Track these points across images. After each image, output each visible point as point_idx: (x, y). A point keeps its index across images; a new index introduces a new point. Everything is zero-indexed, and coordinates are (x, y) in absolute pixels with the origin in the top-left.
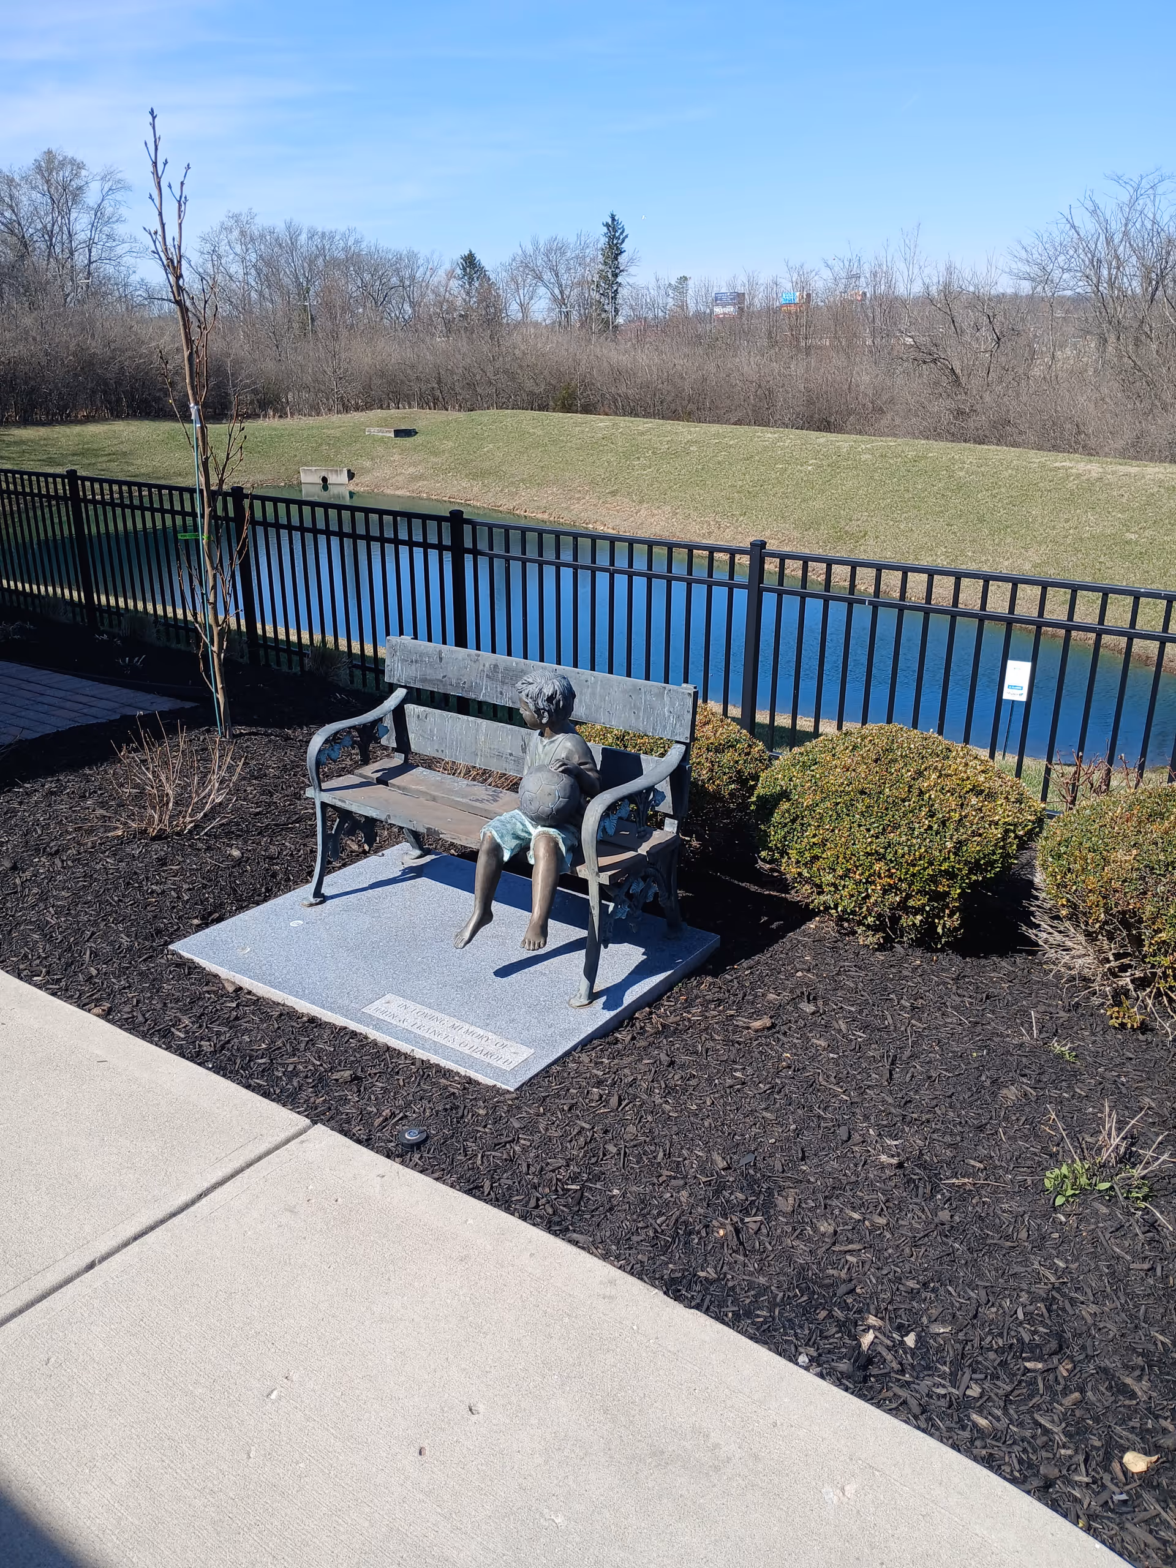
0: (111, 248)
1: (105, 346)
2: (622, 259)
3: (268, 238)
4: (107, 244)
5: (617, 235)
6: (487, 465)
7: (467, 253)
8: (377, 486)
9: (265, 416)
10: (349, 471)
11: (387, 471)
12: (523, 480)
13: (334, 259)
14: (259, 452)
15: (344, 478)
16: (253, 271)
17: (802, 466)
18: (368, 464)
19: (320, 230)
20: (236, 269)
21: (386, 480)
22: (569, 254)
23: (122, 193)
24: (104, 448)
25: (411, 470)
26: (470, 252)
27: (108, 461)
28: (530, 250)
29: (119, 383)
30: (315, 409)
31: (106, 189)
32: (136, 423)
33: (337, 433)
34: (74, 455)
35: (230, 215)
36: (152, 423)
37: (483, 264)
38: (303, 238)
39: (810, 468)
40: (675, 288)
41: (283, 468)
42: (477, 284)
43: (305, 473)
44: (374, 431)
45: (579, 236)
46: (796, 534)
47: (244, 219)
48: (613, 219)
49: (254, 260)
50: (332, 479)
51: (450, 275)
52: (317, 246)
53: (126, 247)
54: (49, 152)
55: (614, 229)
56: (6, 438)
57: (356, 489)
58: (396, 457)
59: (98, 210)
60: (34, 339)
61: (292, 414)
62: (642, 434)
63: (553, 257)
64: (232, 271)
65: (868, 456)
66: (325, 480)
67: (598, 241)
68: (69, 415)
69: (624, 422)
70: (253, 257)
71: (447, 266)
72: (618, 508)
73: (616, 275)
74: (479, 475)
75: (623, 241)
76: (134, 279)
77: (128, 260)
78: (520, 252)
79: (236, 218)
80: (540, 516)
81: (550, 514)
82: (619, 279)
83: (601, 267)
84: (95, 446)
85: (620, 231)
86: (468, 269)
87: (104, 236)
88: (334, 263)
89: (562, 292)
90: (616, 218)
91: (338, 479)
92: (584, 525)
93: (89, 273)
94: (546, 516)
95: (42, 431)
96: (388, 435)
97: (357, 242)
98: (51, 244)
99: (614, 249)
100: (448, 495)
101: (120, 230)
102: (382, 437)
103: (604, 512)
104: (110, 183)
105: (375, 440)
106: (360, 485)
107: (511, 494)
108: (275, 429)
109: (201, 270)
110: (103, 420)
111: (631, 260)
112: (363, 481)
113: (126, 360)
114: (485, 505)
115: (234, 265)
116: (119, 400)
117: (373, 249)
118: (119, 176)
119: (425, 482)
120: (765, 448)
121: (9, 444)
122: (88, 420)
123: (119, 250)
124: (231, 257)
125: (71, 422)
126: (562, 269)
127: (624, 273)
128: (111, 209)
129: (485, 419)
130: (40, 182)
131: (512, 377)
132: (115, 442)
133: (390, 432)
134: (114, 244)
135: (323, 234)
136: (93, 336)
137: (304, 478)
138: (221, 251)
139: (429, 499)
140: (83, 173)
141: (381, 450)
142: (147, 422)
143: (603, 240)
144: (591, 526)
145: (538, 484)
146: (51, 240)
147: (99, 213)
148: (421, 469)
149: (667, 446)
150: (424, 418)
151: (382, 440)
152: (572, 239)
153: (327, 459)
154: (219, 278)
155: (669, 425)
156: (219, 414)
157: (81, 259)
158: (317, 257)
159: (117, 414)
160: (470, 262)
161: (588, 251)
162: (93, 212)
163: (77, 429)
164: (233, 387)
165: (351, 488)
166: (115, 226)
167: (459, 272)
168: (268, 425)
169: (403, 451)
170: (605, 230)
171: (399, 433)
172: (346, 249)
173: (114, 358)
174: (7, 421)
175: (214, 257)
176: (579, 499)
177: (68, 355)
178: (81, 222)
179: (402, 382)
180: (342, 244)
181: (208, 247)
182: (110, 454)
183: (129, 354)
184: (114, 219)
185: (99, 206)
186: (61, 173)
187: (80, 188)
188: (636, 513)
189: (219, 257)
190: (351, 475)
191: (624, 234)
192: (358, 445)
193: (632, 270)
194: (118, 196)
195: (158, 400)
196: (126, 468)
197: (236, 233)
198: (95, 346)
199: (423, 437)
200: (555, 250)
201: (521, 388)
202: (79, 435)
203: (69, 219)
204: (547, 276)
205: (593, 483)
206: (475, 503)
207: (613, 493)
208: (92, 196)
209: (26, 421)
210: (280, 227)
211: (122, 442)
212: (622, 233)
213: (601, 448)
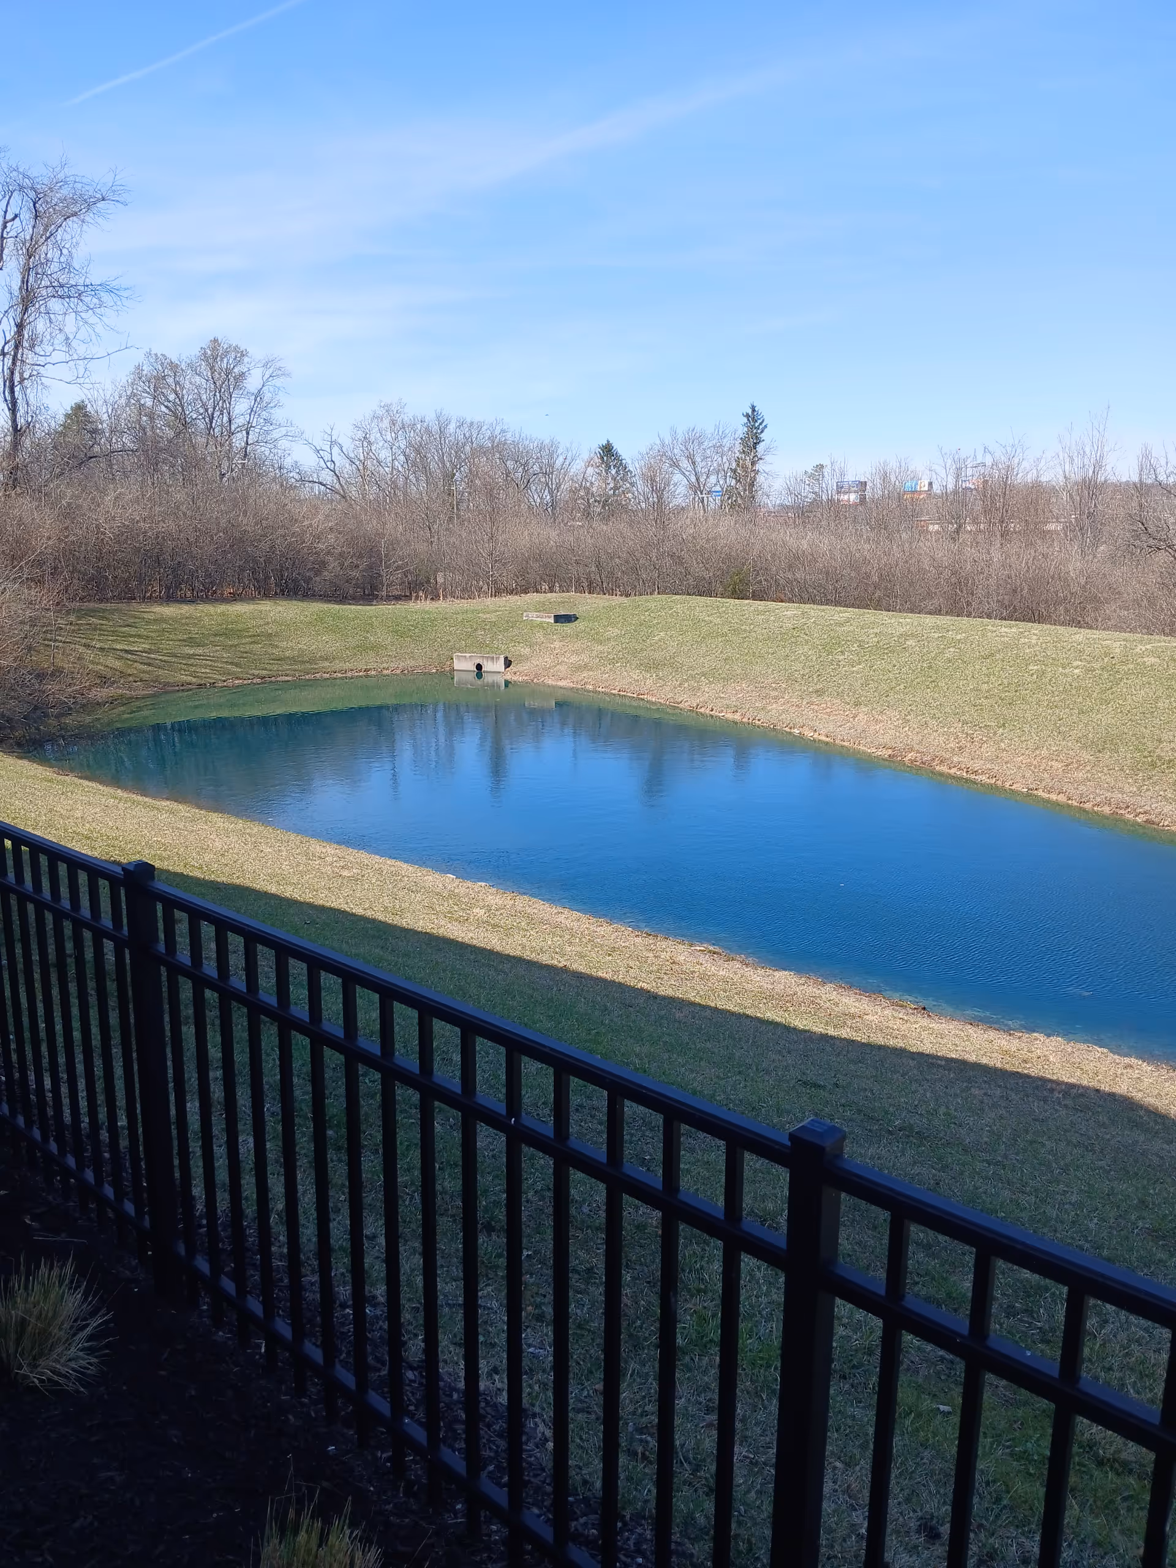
0: (267, 432)
1: (256, 524)
2: (761, 448)
3: (419, 426)
4: (264, 428)
5: (757, 424)
6: (658, 655)
7: (605, 443)
8: (537, 676)
9: (417, 598)
10: (506, 658)
11: (548, 660)
12: (704, 674)
13: (481, 447)
14: (411, 636)
15: (500, 666)
16: (402, 458)
17: (1064, 668)
18: (527, 651)
19: (469, 420)
20: (385, 454)
21: (545, 669)
22: (706, 443)
23: (282, 379)
24: (247, 630)
25: (574, 659)
26: (608, 441)
27: (252, 643)
28: (668, 440)
29: (268, 561)
30: (467, 593)
31: (267, 376)
32: (285, 603)
33: (493, 617)
34: (216, 635)
35: (382, 404)
36: (300, 604)
37: (620, 452)
38: (452, 427)
39: (1076, 671)
40: (811, 476)
41: (435, 655)
42: (613, 472)
43: (459, 660)
44: (533, 616)
45: (717, 427)
46: (1086, 756)
47: (394, 408)
48: (754, 411)
49: (403, 447)
50: (487, 666)
51: (589, 464)
52: (464, 435)
53: (283, 431)
54: (215, 340)
55: (753, 418)
56: (146, 616)
57: (515, 678)
58: (557, 644)
59: (258, 396)
60: (185, 514)
61: (445, 597)
62: (841, 625)
63: (691, 447)
64: (382, 456)
65: (1153, 660)
66: (479, 667)
67: (736, 431)
68: (215, 592)
69: (814, 611)
70: (403, 444)
71: (586, 456)
72: (828, 710)
73: (753, 463)
74: (652, 666)
75: (762, 432)
76: (288, 462)
77: (283, 444)
78: (658, 442)
79: (388, 408)
80: (730, 716)
81: (743, 715)
82: (757, 467)
83: (738, 454)
84: (240, 626)
85: (759, 421)
86: (605, 458)
87: (262, 421)
88: (480, 451)
89: (698, 479)
90: (756, 409)
91: (494, 666)
92: (787, 729)
93: (246, 455)
94: (737, 717)
95: (186, 609)
96: (548, 620)
97: (503, 431)
98: (211, 427)
99: (753, 439)
100: (618, 688)
101: (278, 415)
102: (541, 623)
103: (811, 714)
104: (271, 370)
105: (533, 626)
106: (518, 674)
107: (693, 689)
108: (427, 612)
109: (352, 455)
110: (251, 599)
111: (768, 450)
112: (521, 669)
113: (277, 539)
114: (662, 701)
115: (383, 452)
116: (267, 578)
117: (517, 435)
118: (278, 365)
119: (591, 673)
120: (1006, 646)
121: (148, 622)
122: (235, 598)
123: (275, 434)
124: (381, 444)
125: (216, 600)
126: (698, 459)
127: (761, 461)
128: (270, 395)
129: (652, 605)
130: (204, 368)
131: (680, 560)
132: (261, 622)
133: (550, 617)
134: (271, 428)
135: (472, 424)
136: (245, 513)
137: (457, 665)
138: (372, 439)
139: (595, 692)
140: (246, 359)
141: (539, 636)
142: (295, 602)
143: (741, 431)
144: (796, 731)
145: (724, 678)
146: (211, 423)
147: (258, 399)
148: (585, 658)
149: (876, 640)
150: (586, 603)
151: (540, 625)
152: (710, 430)
153: (482, 646)
154: (369, 463)
155: (870, 615)
156: (369, 595)
157: (238, 441)
158: (464, 445)
159: (265, 592)
160: (608, 450)
161: (725, 441)
162: (253, 397)
163: (222, 608)
164: (386, 567)
165: (508, 677)
166: (272, 411)
167: (598, 461)
168: (422, 606)
169: (563, 638)
170: (745, 420)
171: (558, 619)
172: (492, 438)
173: (265, 536)
174: (150, 597)
175: (365, 444)
176: (776, 698)
177: (219, 531)
178: (241, 407)
179: (559, 565)
180: (488, 433)
181: (360, 435)
182: (254, 636)
183: (281, 532)
184: (271, 405)
185: (259, 391)
186: (225, 360)
187: (242, 374)
188: (854, 718)
189: (370, 443)
190: (508, 663)
191: (763, 425)
192: (516, 631)
193: (767, 458)
194: (277, 382)
195: (308, 580)
196: (270, 650)
197: (386, 423)
198: (247, 523)
199: (586, 623)
200: (694, 439)
201: (688, 573)
202: (223, 614)
203: (230, 403)
204: (685, 464)
205: (791, 679)
206: (650, 698)
207: (819, 693)
208: (253, 383)
209: (170, 598)
210: (430, 418)
211: (268, 623)
212: (761, 424)
213: (793, 640)
